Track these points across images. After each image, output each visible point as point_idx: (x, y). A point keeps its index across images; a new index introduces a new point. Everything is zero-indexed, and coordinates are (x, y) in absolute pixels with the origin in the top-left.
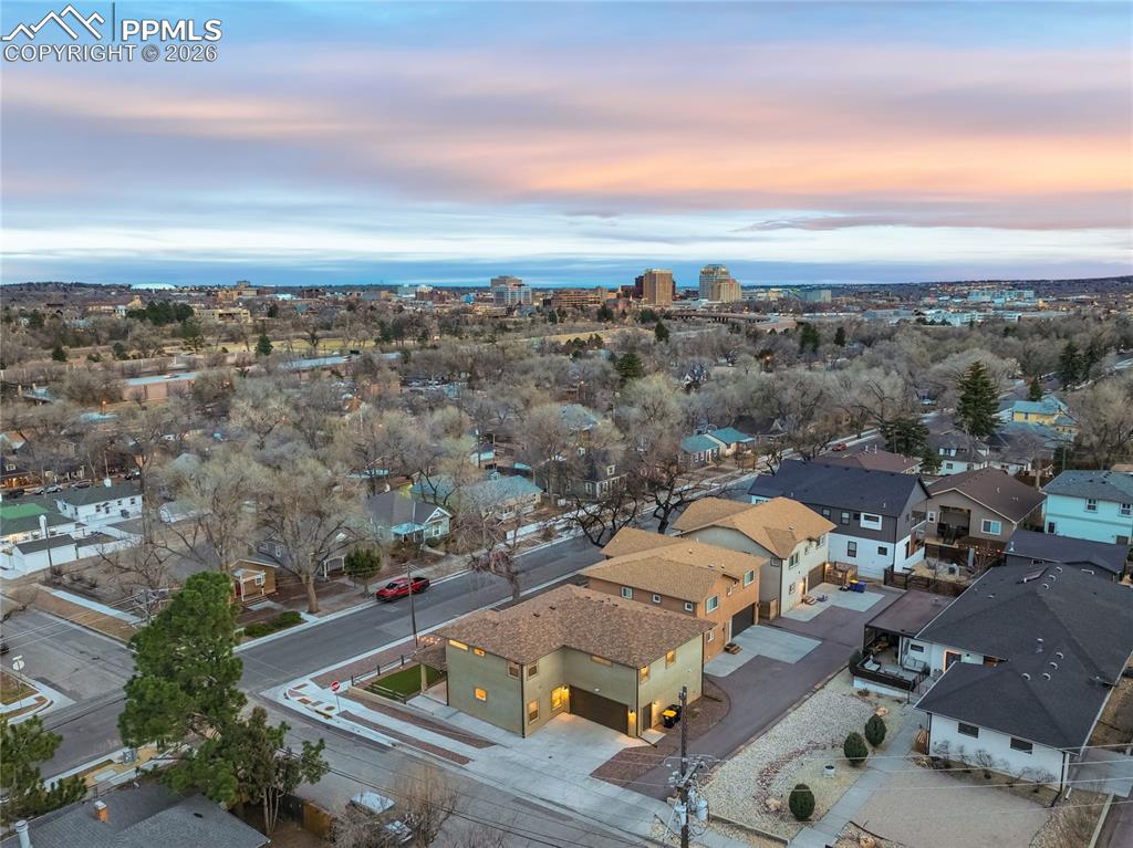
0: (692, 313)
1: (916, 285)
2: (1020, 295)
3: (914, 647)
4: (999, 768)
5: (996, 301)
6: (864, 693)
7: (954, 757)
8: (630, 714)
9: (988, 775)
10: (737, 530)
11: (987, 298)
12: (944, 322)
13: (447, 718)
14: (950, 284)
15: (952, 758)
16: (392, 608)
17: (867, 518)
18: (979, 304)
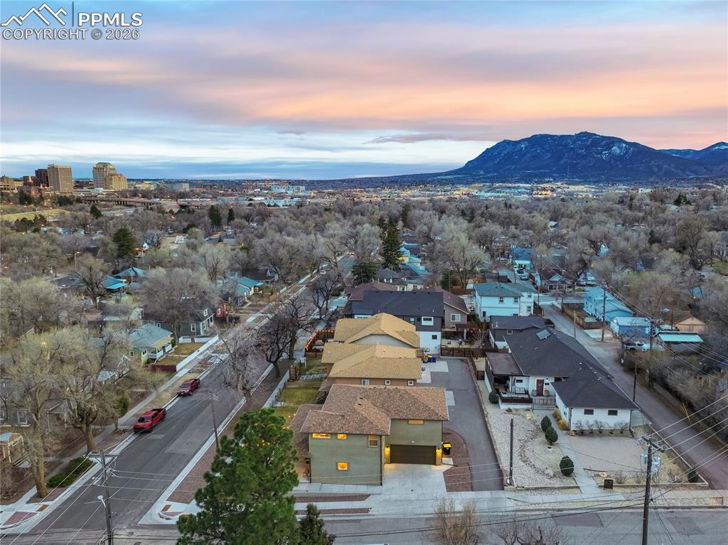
0: (93, 198)
1: (233, 181)
2: (298, 189)
3: (518, 381)
4: (606, 427)
5: (288, 192)
6: (509, 411)
7: (585, 428)
8: (437, 451)
9: (601, 432)
10: (387, 335)
11: (284, 191)
12: (275, 205)
13: (320, 490)
14: (253, 181)
15: (584, 429)
16: (156, 436)
17: (425, 319)
18: (280, 193)
